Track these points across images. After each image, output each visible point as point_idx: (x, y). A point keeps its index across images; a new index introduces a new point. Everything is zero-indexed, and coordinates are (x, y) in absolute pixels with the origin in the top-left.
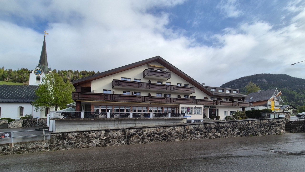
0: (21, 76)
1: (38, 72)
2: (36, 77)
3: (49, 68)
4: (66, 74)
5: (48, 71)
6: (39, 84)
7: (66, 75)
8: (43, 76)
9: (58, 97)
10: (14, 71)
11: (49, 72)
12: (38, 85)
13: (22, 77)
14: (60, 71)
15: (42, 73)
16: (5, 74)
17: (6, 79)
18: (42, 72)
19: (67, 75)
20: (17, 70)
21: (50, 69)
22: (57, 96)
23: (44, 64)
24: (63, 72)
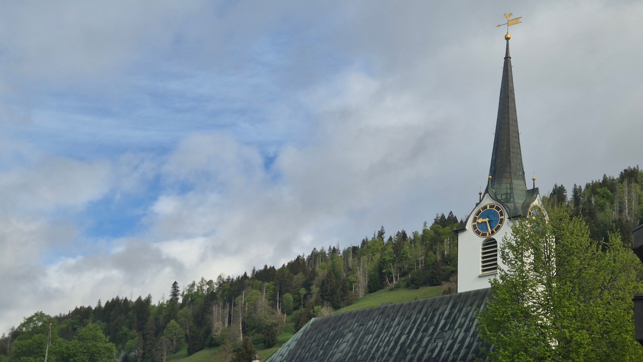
0: (435, 253)
1: (487, 220)
2: (481, 247)
3: (530, 187)
4: (608, 197)
5: (526, 206)
6: (492, 278)
7: (612, 203)
8: (505, 234)
9: (571, 337)
10: (412, 238)
11: (528, 206)
12: (489, 286)
13: (439, 258)
14: (583, 188)
15: (502, 221)
16: (388, 258)
17: (389, 277)
18: (502, 214)
19: (616, 204)
20: (421, 233)
21: (535, 191)
22: (568, 334)
23: (510, 173)
24: (593, 188)
